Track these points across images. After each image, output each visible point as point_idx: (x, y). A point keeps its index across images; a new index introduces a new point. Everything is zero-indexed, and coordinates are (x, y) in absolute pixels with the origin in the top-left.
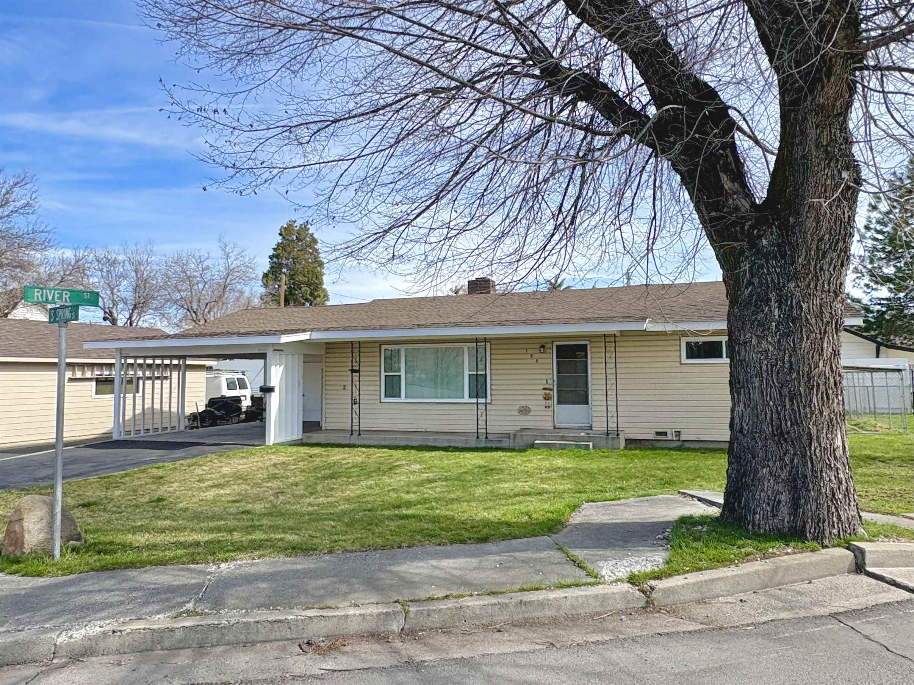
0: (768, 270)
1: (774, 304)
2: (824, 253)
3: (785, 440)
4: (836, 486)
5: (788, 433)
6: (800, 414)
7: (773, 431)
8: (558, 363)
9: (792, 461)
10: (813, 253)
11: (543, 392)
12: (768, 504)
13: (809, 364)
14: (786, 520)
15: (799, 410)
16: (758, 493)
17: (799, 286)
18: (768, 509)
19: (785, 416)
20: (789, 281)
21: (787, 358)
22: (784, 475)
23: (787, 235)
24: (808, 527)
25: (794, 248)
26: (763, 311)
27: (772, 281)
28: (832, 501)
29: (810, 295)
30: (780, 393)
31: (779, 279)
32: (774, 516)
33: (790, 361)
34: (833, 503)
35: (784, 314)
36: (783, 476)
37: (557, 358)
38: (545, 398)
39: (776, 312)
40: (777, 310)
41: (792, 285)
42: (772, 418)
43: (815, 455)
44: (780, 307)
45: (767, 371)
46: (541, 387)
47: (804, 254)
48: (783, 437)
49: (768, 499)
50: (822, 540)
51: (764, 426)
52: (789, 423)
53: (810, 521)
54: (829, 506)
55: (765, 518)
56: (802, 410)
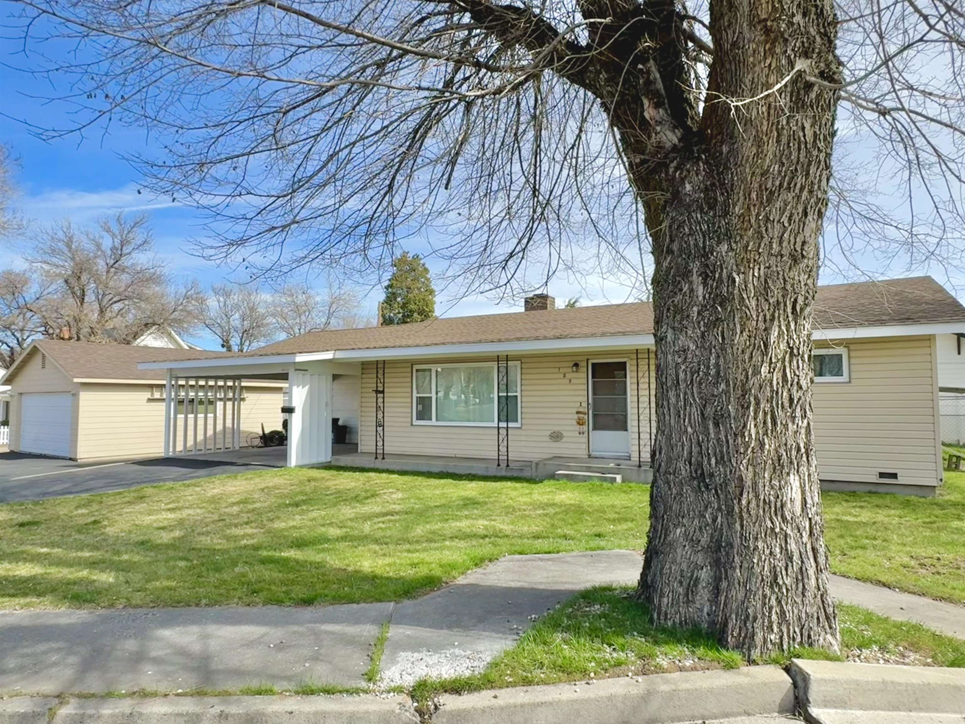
0: (691, 229)
1: (696, 279)
2: (772, 193)
3: (707, 487)
4: (781, 564)
5: (712, 475)
6: (728, 447)
7: (691, 472)
8: (594, 383)
9: (714, 520)
10: (754, 195)
11: (576, 416)
12: (681, 583)
13: (745, 370)
14: (706, 610)
15: (727, 442)
16: (667, 566)
17: (732, 250)
18: (681, 590)
19: (708, 449)
20: (719, 243)
21: (713, 361)
22: (705, 540)
23: (718, 174)
24: (730, 626)
25: (729, 191)
26: (681, 290)
27: (696, 245)
28: (771, 587)
29: (749, 262)
30: (702, 414)
31: (704, 242)
32: (688, 602)
33: (717, 365)
34: (773, 592)
35: (710, 294)
36: (703, 542)
37: (593, 377)
38: (578, 423)
39: (700, 291)
40: (701, 287)
41: (724, 247)
42: (691, 453)
43: (748, 511)
44: (705, 284)
45: (685, 380)
46: (575, 411)
47: (742, 198)
48: (704, 481)
49: (682, 576)
50: (749, 650)
51: (681, 465)
52: (713, 461)
53: (734, 616)
54: (765, 596)
55: (675, 603)
56: (731, 442)
